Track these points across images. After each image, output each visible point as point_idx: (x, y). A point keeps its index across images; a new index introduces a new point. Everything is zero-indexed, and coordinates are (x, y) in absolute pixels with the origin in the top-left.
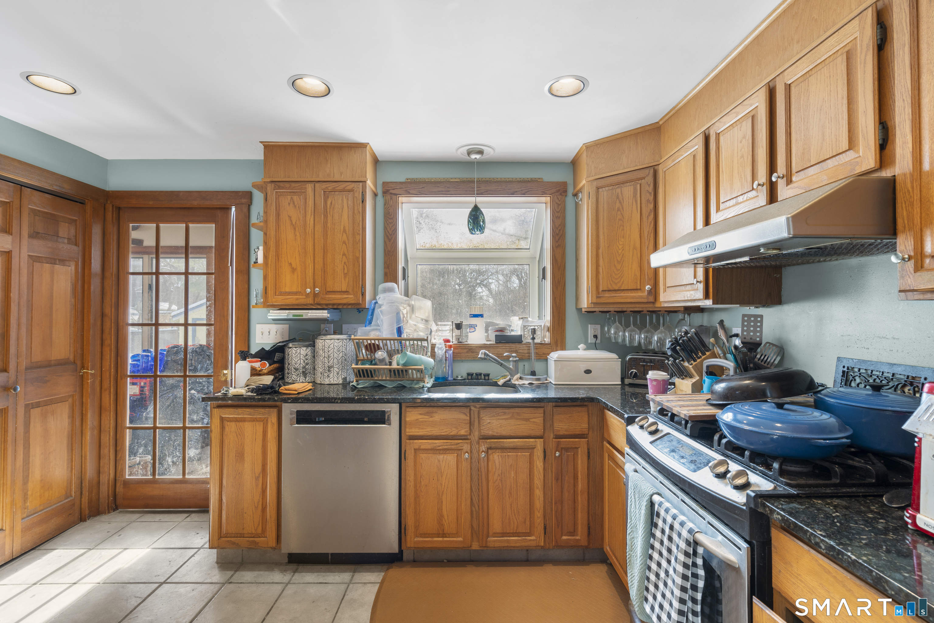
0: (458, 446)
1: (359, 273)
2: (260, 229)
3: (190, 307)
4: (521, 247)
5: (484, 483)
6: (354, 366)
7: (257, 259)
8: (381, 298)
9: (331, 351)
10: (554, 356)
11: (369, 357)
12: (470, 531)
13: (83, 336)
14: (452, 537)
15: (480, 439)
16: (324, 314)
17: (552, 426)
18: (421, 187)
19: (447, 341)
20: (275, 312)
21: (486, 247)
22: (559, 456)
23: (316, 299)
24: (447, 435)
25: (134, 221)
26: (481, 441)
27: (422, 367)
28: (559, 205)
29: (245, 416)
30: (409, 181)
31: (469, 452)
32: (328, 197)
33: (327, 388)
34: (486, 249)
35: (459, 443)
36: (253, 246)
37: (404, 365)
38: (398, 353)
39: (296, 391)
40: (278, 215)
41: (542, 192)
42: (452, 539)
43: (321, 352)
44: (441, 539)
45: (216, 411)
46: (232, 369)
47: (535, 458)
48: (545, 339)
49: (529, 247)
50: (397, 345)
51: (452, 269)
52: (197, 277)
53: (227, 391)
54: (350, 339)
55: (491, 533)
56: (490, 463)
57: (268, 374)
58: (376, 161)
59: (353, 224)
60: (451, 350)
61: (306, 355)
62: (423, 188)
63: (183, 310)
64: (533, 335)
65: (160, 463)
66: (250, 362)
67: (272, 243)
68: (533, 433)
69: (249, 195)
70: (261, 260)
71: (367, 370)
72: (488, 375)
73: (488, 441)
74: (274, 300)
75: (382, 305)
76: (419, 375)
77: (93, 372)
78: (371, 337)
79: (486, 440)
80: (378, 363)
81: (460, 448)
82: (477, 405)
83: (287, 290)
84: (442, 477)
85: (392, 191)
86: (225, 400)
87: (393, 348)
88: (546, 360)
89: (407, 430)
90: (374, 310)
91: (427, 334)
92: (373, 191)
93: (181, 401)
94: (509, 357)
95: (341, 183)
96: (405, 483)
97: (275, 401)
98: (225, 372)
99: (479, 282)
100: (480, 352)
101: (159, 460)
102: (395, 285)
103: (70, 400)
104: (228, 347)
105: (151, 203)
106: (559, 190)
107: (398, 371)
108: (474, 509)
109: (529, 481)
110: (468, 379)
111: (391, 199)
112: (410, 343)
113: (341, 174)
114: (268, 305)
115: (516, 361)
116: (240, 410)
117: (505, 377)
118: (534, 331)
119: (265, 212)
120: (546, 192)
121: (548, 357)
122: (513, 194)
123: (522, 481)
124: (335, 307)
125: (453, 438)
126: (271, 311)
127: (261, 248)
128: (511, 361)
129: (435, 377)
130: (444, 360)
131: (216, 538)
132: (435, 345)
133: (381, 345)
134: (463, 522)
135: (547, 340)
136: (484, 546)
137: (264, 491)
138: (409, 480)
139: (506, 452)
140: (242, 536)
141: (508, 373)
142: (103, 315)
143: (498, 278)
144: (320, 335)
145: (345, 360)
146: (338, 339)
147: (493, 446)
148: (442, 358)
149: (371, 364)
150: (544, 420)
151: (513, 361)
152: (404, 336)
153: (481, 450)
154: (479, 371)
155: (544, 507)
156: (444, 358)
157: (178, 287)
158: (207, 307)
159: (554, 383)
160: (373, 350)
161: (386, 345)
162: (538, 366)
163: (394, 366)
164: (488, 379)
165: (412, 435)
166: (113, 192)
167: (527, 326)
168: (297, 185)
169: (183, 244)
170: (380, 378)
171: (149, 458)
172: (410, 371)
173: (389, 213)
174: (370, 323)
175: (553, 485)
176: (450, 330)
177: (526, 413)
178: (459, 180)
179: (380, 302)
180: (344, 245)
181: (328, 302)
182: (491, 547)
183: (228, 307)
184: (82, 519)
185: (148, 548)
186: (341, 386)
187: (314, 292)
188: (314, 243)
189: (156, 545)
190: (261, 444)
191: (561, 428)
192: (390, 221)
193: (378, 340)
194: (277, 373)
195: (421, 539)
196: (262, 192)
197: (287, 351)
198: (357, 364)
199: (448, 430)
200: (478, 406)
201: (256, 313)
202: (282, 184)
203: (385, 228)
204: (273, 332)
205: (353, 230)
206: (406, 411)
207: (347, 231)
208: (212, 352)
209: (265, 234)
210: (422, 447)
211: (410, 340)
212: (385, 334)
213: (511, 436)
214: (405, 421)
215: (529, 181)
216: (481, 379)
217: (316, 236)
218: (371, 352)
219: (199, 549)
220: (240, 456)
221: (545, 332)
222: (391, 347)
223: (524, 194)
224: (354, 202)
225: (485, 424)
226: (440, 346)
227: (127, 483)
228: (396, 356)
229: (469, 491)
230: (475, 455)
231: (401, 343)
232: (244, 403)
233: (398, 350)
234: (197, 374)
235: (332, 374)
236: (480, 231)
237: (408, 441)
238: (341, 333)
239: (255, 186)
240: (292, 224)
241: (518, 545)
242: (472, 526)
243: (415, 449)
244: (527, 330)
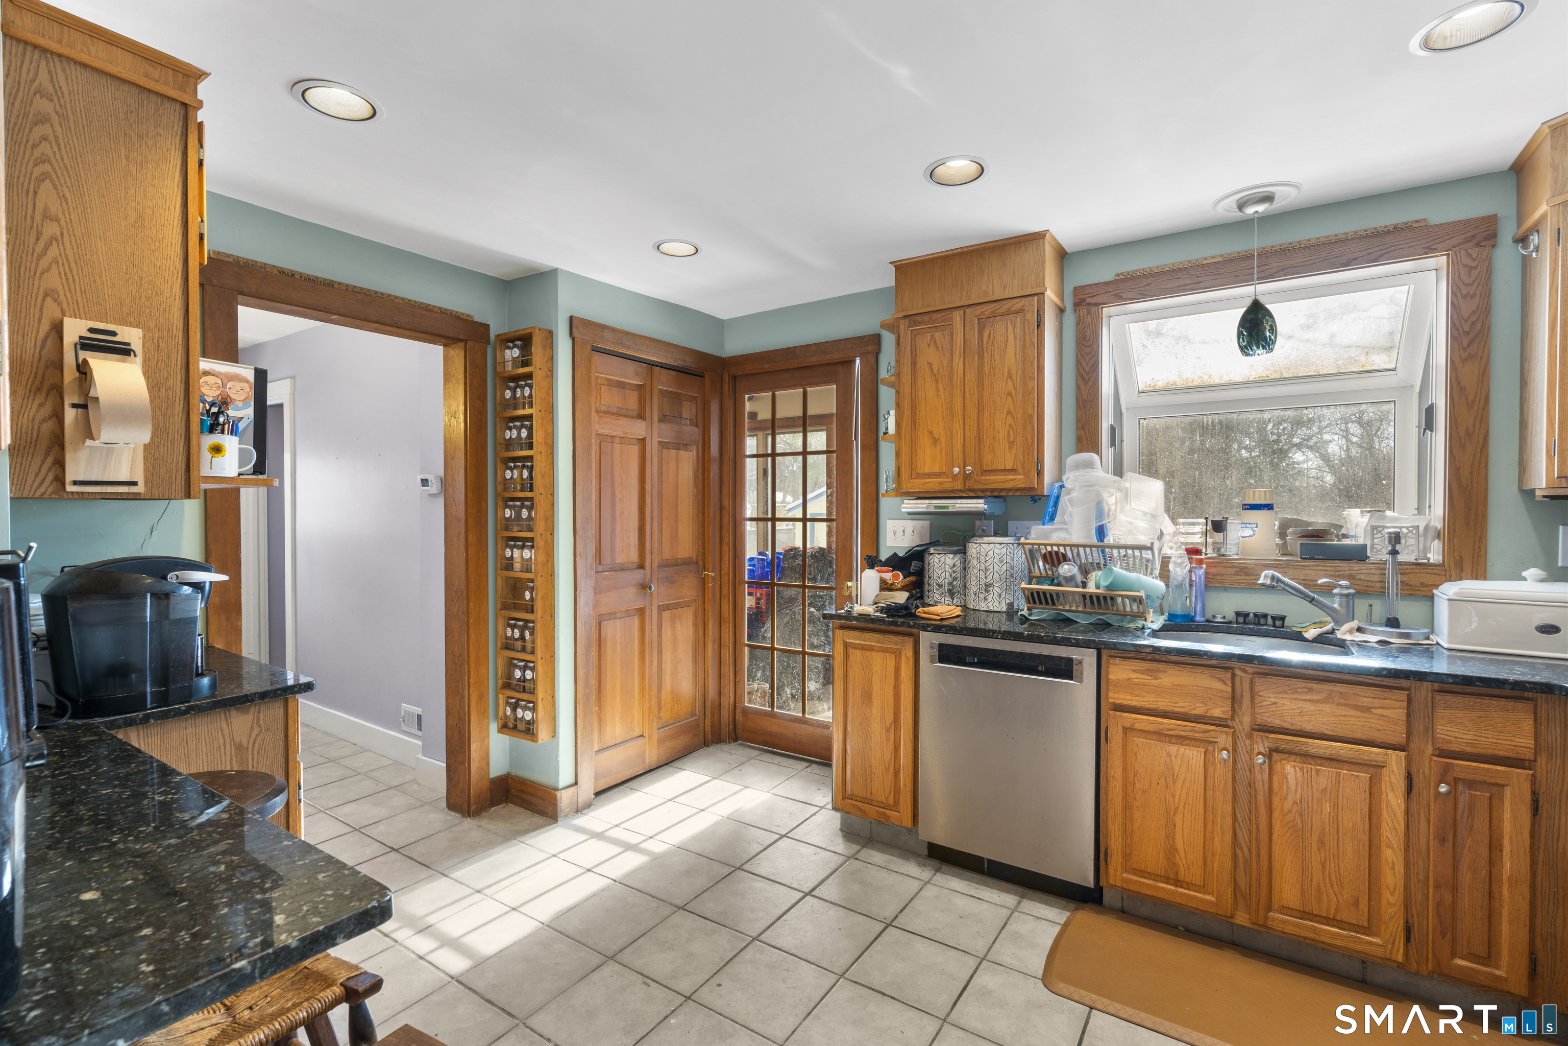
0: (1207, 735)
1: (1033, 441)
2: (891, 385)
3: (809, 496)
4: (1374, 368)
5: (1263, 811)
6: (1024, 585)
7: (887, 429)
8: (1070, 479)
9: (990, 562)
10: (1448, 590)
11: (1050, 573)
12: (1230, 890)
13: (703, 531)
14: (1194, 891)
15: (1254, 730)
16: (979, 505)
17: (1430, 729)
18: (1144, 284)
19: (1193, 551)
20: (911, 502)
21: (1285, 375)
22: (1448, 793)
23: (967, 483)
24: (1186, 714)
25: (749, 392)
26: (1256, 733)
27: (1142, 594)
28: (1471, 269)
29: (873, 644)
30: (1122, 277)
31: (1230, 749)
32: (984, 327)
33: (984, 615)
34: (1285, 379)
35: (1209, 731)
36: (882, 411)
37: (1109, 588)
38: (1099, 568)
39: (938, 615)
40: (914, 363)
41: (1424, 248)
42: (1194, 894)
43: (975, 562)
44: (1173, 888)
45: (838, 632)
46: (857, 581)
47: (1384, 786)
48: (1428, 555)
49: (1394, 366)
50: (1096, 556)
51: (1210, 423)
52: (815, 457)
53: (851, 608)
54: (1019, 544)
55: (1276, 905)
56: (1275, 778)
57: (902, 589)
58: (1062, 255)
59: (1024, 364)
60: (1201, 568)
61: (954, 566)
62: (1148, 284)
63: (801, 501)
64: (1394, 546)
65: (778, 694)
66: (879, 571)
67: (906, 405)
68: (1379, 737)
69: (876, 339)
70: (892, 430)
71: (1044, 593)
72: (1283, 618)
73: (1272, 736)
74: (909, 485)
75: (1073, 489)
76: (1135, 607)
77: (713, 574)
78: (1053, 540)
79: (1267, 734)
80: (1063, 582)
81: (1211, 739)
82: (1247, 669)
83: (927, 470)
84: (1174, 782)
85: (1089, 300)
86: (849, 620)
87: (1090, 561)
88: (1431, 598)
89: (1111, 694)
90: (1058, 498)
91: (1152, 539)
92: (1056, 305)
93: (799, 617)
94: (1331, 587)
95: (1004, 302)
96: (1107, 780)
97: (910, 626)
98: (849, 584)
99: (1298, 441)
100: (1263, 575)
101: (778, 689)
102: (1095, 457)
103: (694, 605)
104: (852, 551)
105: (766, 366)
106: (1473, 237)
107: (1098, 597)
108: (1239, 852)
109: (1367, 827)
110: (1237, 623)
111: (1089, 313)
112: (1119, 553)
113: (1005, 287)
114: (903, 493)
115: (1347, 595)
116: (867, 635)
117: (1321, 623)
118: (1396, 538)
119: (898, 361)
120: (1434, 247)
121: (1435, 591)
122: (1348, 264)
123: (1350, 825)
124: (996, 494)
125: (1198, 719)
126: (906, 501)
127: (892, 412)
128: (1336, 594)
129: (1169, 614)
130: (1187, 585)
131: (840, 797)
132: (1170, 557)
133: (1069, 554)
134: (1216, 869)
135: (1435, 555)
136: (1261, 923)
137: (896, 749)
138: (1114, 777)
139: (1313, 762)
140: (869, 802)
141: (1329, 619)
142: (721, 508)
143: (1347, 430)
144: (974, 536)
145: (1012, 576)
146: (1000, 544)
147: (1283, 746)
148: (1182, 581)
149: (1052, 584)
150: (1408, 715)
151: (1341, 595)
152: (1110, 540)
153: (1256, 751)
154: (1261, 610)
155: (1406, 888)
156: (1187, 581)
157: (793, 472)
158: (828, 497)
159: (1446, 645)
160: (1056, 562)
161: (1078, 554)
162: (1407, 611)
163: (1091, 589)
164: (1283, 626)
165: (1118, 704)
166: (729, 358)
167: (1380, 527)
168: (940, 315)
169: (800, 413)
170: (1067, 608)
171: (767, 686)
172: (1119, 600)
173: (1085, 336)
174: (1052, 519)
175: (1432, 849)
176: (1202, 533)
177: (1365, 696)
178: (1221, 259)
179: (1068, 485)
180: (1009, 398)
181: (984, 487)
182: (1277, 930)
183: (852, 496)
184: (706, 744)
185: (768, 792)
186: (1004, 615)
187: (965, 471)
188: (964, 399)
189: (774, 791)
190: (893, 684)
191: (1456, 737)
192: (1087, 350)
193: (1064, 546)
194: (914, 589)
195: (1135, 878)
196: (893, 333)
197: (928, 558)
198: (1030, 583)
199: (1187, 704)
200: (1250, 670)
201: (887, 504)
202: (918, 318)
203: (1078, 363)
204: (909, 532)
205: (1024, 372)
206: (1108, 663)
207: (1014, 375)
208: (834, 556)
209: (898, 392)
210: (1137, 726)
211: (1119, 547)
212: (1076, 537)
213: (1326, 735)
214: (1108, 680)
215: (1389, 232)
216: (1266, 624)
217: (967, 389)
218: (1053, 565)
219: (821, 808)
220: (867, 696)
221: (1429, 540)
222: (1086, 558)
223: (1374, 260)
224: (1024, 329)
225: (1264, 703)
226: (1179, 561)
227: (746, 711)
228: (1094, 574)
229: (1229, 820)
230: (1243, 758)
231: (1103, 552)
232: (871, 625)
233: (1098, 564)
234: (817, 585)
235: (991, 596)
236: (1264, 348)
237: (1112, 712)
238: (1005, 535)
239: (884, 326)
240: (933, 373)
241: (1338, 943)
242: (1235, 881)
243: (1123, 728)
244: (1379, 535)
